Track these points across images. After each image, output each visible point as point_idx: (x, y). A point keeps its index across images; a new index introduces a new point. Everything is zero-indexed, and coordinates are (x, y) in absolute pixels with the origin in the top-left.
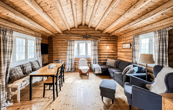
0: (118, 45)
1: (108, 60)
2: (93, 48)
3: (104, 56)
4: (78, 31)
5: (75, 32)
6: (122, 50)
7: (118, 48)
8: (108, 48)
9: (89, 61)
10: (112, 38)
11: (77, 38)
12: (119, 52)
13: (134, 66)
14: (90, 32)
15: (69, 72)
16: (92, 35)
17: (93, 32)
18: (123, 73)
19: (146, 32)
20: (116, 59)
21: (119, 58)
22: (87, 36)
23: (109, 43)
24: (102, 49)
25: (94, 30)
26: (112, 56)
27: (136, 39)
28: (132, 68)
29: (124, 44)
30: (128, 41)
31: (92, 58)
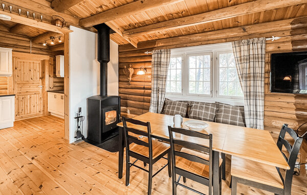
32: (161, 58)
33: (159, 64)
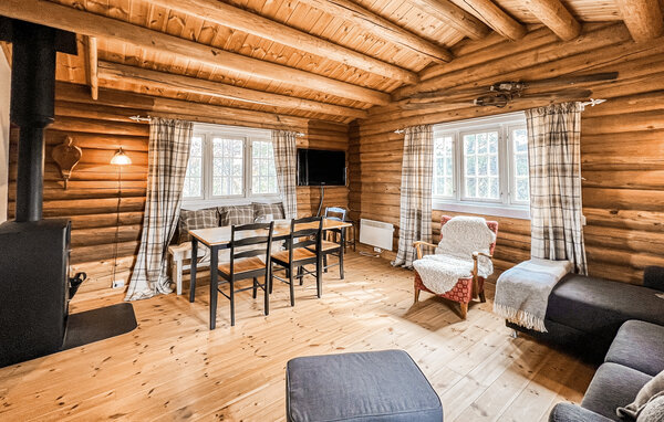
2: (540, 155)
4: (453, 72)
5: (438, 84)
9: (507, 236)
11: (449, 112)
15: (406, 268)
22: (503, 86)
32: (172, 134)
33: (168, 146)
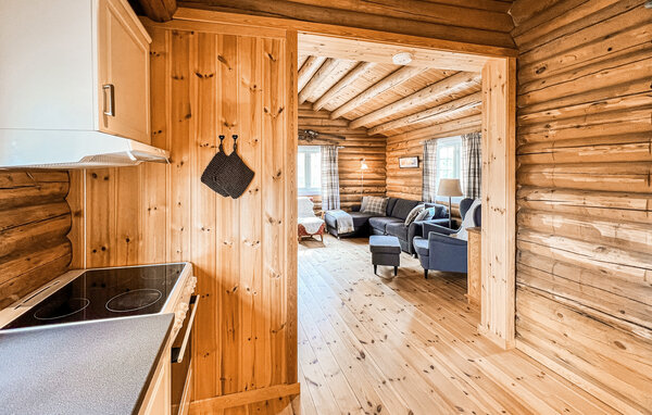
0: (388, 160)
1: (365, 198)
3: (353, 189)
6: (399, 173)
7: (389, 167)
8: (364, 166)
9: (317, 204)
10: (374, 142)
12: (391, 177)
13: (427, 206)
14: (319, 122)
16: (323, 130)
17: (326, 122)
18: (406, 224)
19: (449, 134)
20: (383, 194)
21: (389, 194)
22: (310, 132)
23: (365, 154)
24: (349, 170)
25: (329, 118)
26: (373, 189)
27: (429, 147)
28: (424, 211)
29: (403, 157)
30: (414, 151)
31: (325, 194)
